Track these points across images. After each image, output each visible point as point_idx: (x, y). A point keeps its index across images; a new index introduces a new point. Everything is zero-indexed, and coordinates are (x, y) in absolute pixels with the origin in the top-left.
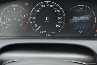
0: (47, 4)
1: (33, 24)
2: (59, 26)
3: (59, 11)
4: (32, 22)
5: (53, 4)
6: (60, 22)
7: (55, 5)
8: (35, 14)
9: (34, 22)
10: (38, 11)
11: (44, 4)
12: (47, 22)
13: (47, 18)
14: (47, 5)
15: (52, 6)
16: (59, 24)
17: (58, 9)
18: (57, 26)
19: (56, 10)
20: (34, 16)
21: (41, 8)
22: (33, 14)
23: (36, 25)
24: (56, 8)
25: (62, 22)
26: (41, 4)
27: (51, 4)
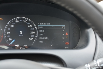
0: (20, 19)
1: (8, 38)
2: (32, 39)
3: (31, 26)
4: (7, 36)
5: (26, 20)
6: (33, 36)
7: (28, 21)
8: (9, 29)
9: (8, 36)
10: (12, 26)
11: (18, 19)
12: (20, 36)
13: (21, 33)
14: (21, 21)
15: (25, 21)
16: (32, 38)
17: (31, 24)
18: (30, 39)
19: (29, 25)
20: (8, 31)
21: (15, 24)
22: (8, 29)
23: (10, 39)
24: (29, 23)
25: (35, 36)
26: (15, 20)
27: (24, 19)
